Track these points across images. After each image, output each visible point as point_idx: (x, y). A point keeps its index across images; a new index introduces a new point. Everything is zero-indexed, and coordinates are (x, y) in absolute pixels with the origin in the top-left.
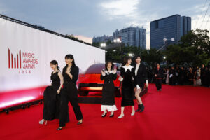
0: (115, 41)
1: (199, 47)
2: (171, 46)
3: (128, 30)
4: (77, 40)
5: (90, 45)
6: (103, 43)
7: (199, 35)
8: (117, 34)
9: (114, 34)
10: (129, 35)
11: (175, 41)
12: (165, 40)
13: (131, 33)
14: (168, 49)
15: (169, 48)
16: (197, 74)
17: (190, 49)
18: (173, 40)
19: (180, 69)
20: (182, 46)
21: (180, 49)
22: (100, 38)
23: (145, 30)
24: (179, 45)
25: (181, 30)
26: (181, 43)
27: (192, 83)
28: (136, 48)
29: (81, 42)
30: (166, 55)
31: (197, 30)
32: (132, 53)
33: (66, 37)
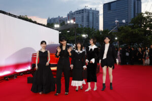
0: (68, 22)
1: (148, 29)
2: (122, 28)
3: (82, 11)
4: (30, 21)
5: (44, 25)
6: (57, 23)
7: (148, 17)
8: (71, 16)
9: (68, 15)
10: (83, 17)
11: (126, 22)
12: (117, 21)
13: (85, 15)
14: (119, 30)
15: (121, 29)
16: (146, 54)
17: (140, 31)
18: (124, 21)
19: (130, 49)
20: (133, 27)
21: (130, 30)
22: (54, 19)
23: (98, 12)
24: (130, 26)
25: (133, 13)
26: (131, 25)
27: (141, 63)
28: (89, 29)
29: (35, 22)
30: (117, 36)
31: (146, 13)
32: (85, 34)
33: (20, 18)
